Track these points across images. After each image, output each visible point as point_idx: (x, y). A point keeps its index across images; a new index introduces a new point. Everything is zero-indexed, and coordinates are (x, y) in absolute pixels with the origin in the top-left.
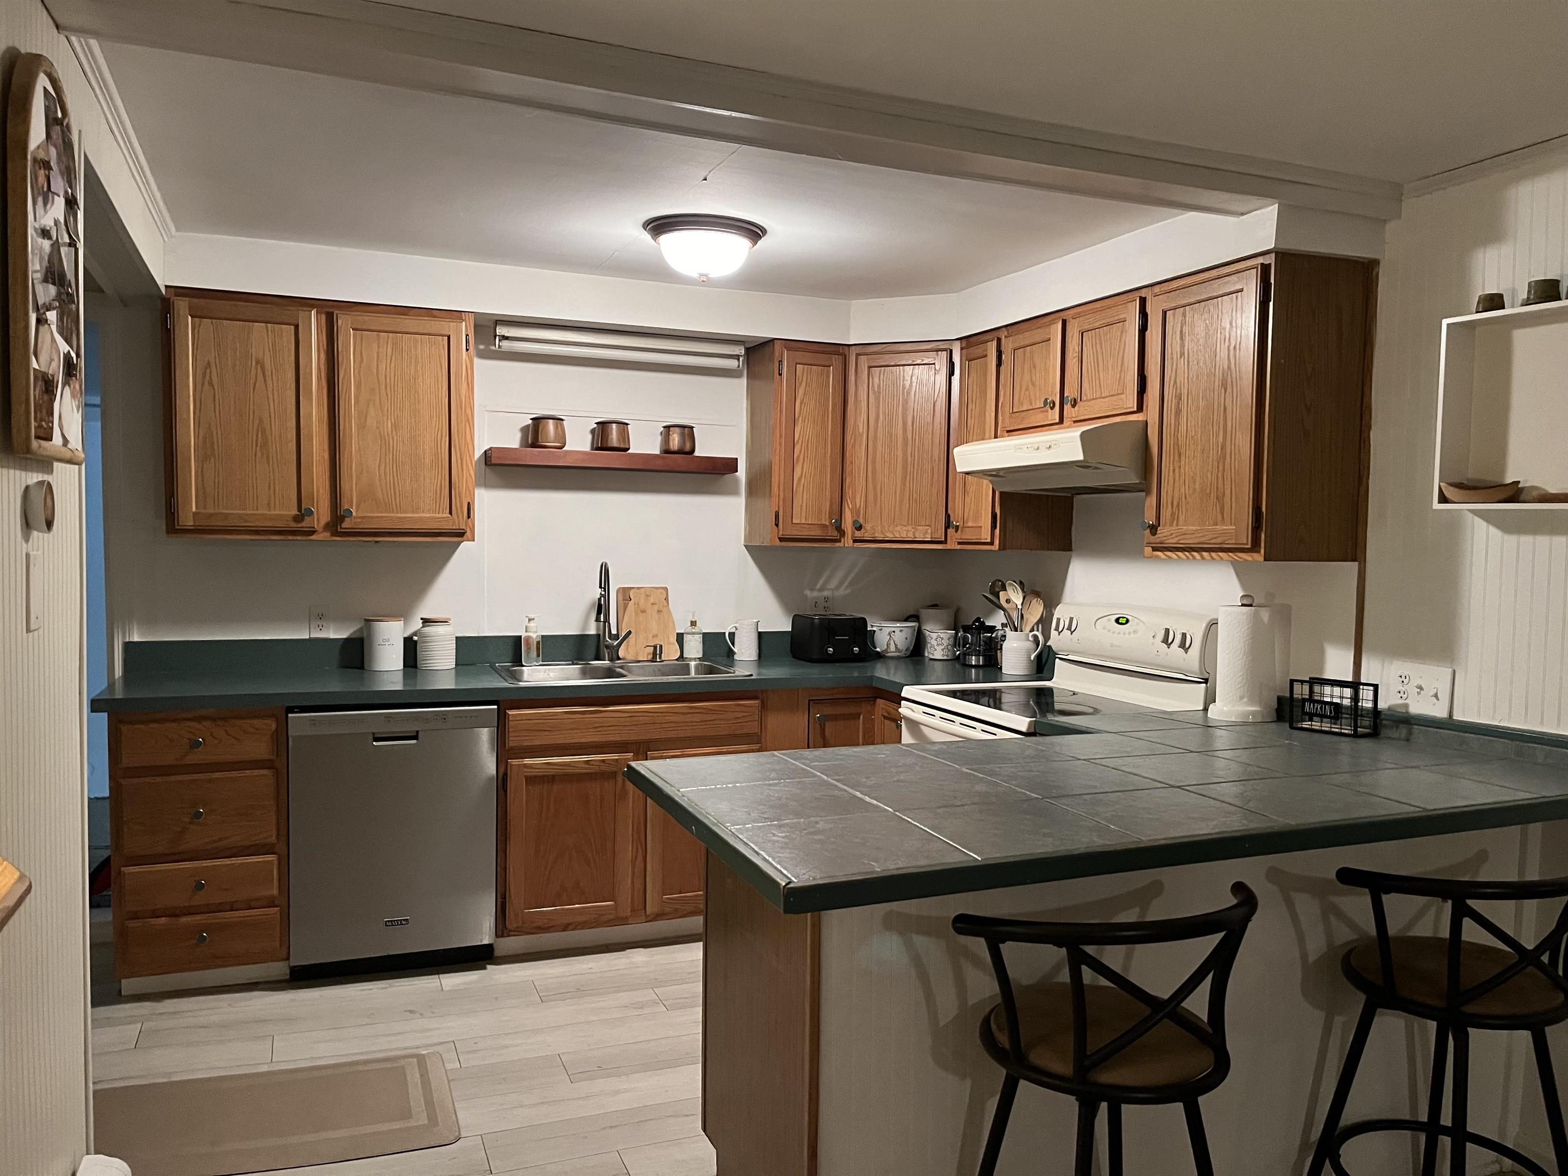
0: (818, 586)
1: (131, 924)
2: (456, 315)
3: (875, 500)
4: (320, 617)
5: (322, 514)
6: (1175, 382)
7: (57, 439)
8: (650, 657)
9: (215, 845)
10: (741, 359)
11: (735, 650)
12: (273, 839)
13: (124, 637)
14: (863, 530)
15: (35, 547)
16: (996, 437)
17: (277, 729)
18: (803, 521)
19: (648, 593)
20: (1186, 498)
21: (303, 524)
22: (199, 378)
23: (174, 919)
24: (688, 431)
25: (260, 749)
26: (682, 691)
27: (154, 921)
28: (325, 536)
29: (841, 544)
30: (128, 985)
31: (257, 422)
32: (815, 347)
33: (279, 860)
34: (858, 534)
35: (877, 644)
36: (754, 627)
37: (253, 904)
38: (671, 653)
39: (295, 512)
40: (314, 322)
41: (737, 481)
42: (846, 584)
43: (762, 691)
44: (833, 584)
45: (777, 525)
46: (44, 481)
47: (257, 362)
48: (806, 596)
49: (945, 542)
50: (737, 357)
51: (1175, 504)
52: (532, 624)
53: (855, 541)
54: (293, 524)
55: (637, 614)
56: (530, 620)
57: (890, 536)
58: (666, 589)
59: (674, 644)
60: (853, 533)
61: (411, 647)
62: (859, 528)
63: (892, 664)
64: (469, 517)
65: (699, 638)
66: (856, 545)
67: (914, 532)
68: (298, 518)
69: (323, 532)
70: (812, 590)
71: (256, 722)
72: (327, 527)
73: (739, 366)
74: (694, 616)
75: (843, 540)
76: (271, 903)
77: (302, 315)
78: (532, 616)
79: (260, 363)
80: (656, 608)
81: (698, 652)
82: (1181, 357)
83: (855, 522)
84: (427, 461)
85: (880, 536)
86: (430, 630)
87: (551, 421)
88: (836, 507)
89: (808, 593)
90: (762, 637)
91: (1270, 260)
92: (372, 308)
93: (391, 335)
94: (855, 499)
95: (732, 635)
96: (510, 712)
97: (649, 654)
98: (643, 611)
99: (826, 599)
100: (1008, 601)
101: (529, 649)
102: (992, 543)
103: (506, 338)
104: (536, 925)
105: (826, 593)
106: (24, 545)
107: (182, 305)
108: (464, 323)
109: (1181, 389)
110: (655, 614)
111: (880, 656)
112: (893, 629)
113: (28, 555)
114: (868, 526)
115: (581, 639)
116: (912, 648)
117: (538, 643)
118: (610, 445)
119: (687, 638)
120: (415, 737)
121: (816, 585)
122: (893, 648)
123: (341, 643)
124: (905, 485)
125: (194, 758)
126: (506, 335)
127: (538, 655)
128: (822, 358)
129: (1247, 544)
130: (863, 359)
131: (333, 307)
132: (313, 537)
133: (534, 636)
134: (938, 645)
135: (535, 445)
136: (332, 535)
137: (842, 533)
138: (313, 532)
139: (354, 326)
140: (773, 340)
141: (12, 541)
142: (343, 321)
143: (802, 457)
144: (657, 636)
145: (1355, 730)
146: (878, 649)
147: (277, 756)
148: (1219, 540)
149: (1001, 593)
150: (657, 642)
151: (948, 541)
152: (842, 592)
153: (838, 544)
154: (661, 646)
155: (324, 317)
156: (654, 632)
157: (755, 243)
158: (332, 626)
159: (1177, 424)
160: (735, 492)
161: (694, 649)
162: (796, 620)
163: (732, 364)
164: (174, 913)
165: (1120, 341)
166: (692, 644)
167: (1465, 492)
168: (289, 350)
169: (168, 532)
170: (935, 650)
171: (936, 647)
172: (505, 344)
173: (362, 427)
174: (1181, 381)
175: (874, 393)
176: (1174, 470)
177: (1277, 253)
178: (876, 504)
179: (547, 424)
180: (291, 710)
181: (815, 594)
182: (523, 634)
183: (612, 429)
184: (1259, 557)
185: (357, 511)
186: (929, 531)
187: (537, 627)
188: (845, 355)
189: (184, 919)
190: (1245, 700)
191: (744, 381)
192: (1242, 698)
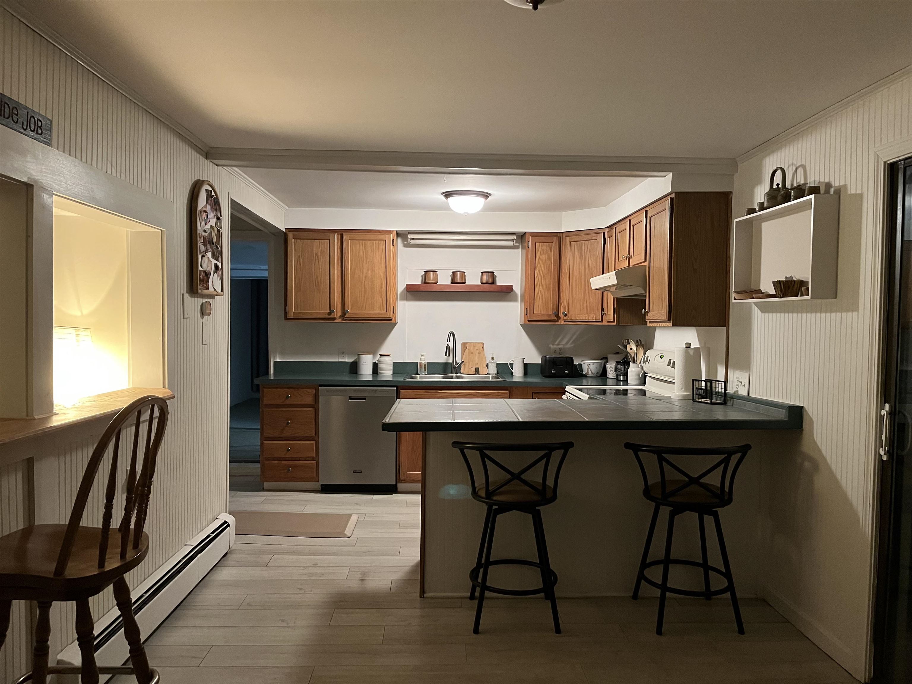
0: (556, 343)
1: (265, 462)
2: (389, 232)
3: (573, 304)
4: (343, 353)
5: (338, 312)
7: (211, 289)
8: (474, 373)
9: (294, 435)
10: (515, 241)
11: (513, 371)
12: (314, 435)
13: (274, 359)
14: (568, 317)
15: (206, 320)
16: (603, 273)
17: (316, 392)
18: (539, 313)
19: (474, 345)
20: (655, 299)
21: (331, 316)
22: (296, 262)
23: (280, 462)
24: (492, 275)
25: (310, 400)
26: (473, 385)
27: (273, 462)
28: (339, 320)
29: (559, 323)
30: (266, 485)
31: (315, 277)
32: (545, 234)
33: (316, 442)
34: (566, 318)
35: (584, 370)
36: (521, 361)
37: (307, 459)
38: (483, 371)
39: (328, 311)
40: (336, 238)
41: (516, 295)
42: (570, 343)
43: (510, 387)
44: (564, 342)
45: (527, 314)
46: (206, 302)
47: (316, 254)
48: (550, 348)
49: (602, 321)
50: (513, 240)
51: (653, 302)
52: (423, 357)
53: (565, 322)
54: (327, 316)
55: (469, 355)
56: (422, 355)
57: (578, 319)
58: (483, 344)
59: (485, 367)
60: (563, 318)
61: (375, 366)
62: (566, 315)
63: (590, 379)
64: (393, 313)
65: (495, 365)
66: (565, 323)
67: (588, 317)
68: (330, 314)
69: (339, 318)
70: (553, 345)
71: (308, 390)
72: (340, 317)
73: (514, 244)
74: (493, 355)
75: (559, 321)
76: (313, 460)
77: (331, 235)
78: (423, 354)
79: (317, 255)
80: (478, 352)
81: (494, 371)
82: (654, 237)
83: (563, 313)
84: (377, 291)
85: (574, 319)
86: (383, 359)
87: (432, 272)
88: (555, 306)
89: (551, 346)
90: (526, 366)
91: (673, 196)
92: (358, 231)
93: (364, 241)
94: (564, 302)
95: (512, 365)
96: (402, 391)
97: (474, 372)
98: (472, 353)
99: (560, 349)
100: (631, 349)
101: (421, 368)
102: (613, 322)
103: (413, 239)
104: (412, 479)
105: (560, 346)
106: (201, 320)
107: (290, 235)
108: (391, 235)
110: (477, 355)
111: (585, 376)
112: (589, 363)
113: (202, 323)
114: (569, 315)
115: (446, 365)
116: (601, 372)
117: (425, 365)
118: (456, 281)
119: (489, 365)
120: (365, 399)
121: (555, 341)
122: (590, 373)
123: (350, 364)
124: (585, 295)
125: (288, 402)
126: (413, 238)
127: (425, 370)
128: (549, 239)
129: (667, 319)
130: (568, 238)
131: (342, 232)
132: (335, 321)
133: (423, 362)
134: (611, 371)
135: (425, 283)
136: (342, 320)
137: (559, 318)
138: (335, 319)
139: (350, 239)
140: (525, 233)
141: (196, 319)
142: (346, 237)
143: (539, 283)
144: (478, 364)
145: (711, 401)
146: (584, 373)
147: (316, 403)
148: (661, 318)
149: (628, 346)
150: (477, 366)
151: (604, 321)
152: (568, 346)
153: (557, 323)
154: (478, 368)
155: (339, 236)
156: (477, 362)
157: (487, 199)
158: (347, 357)
159: (653, 267)
160: (515, 300)
161: (493, 370)
162: (544, 358)
163: (511, 243)
164: (280, 459)
166: (492, 367)
167: (739, 295)
168: (327, 249)
169: (285, 320)
170: (609, 373)
172: (412, 241)
173: (353, 277)
174: (654, 248)
175: (572, 254)
176: (653, 287)
177: (676, 193)
178: (573, 305)
179: (430, 274)
180: (321, 386)
181: (555, 346)
182: (419, 361)
183: (457, 274)
184: (670, 324)
185: (351, 310)
186: (595, 316)
187: (425, 359)
188: (560, 237)
189: (283, 462)
190: (683, 390)
191: (520, 250)
192: (682, 389)
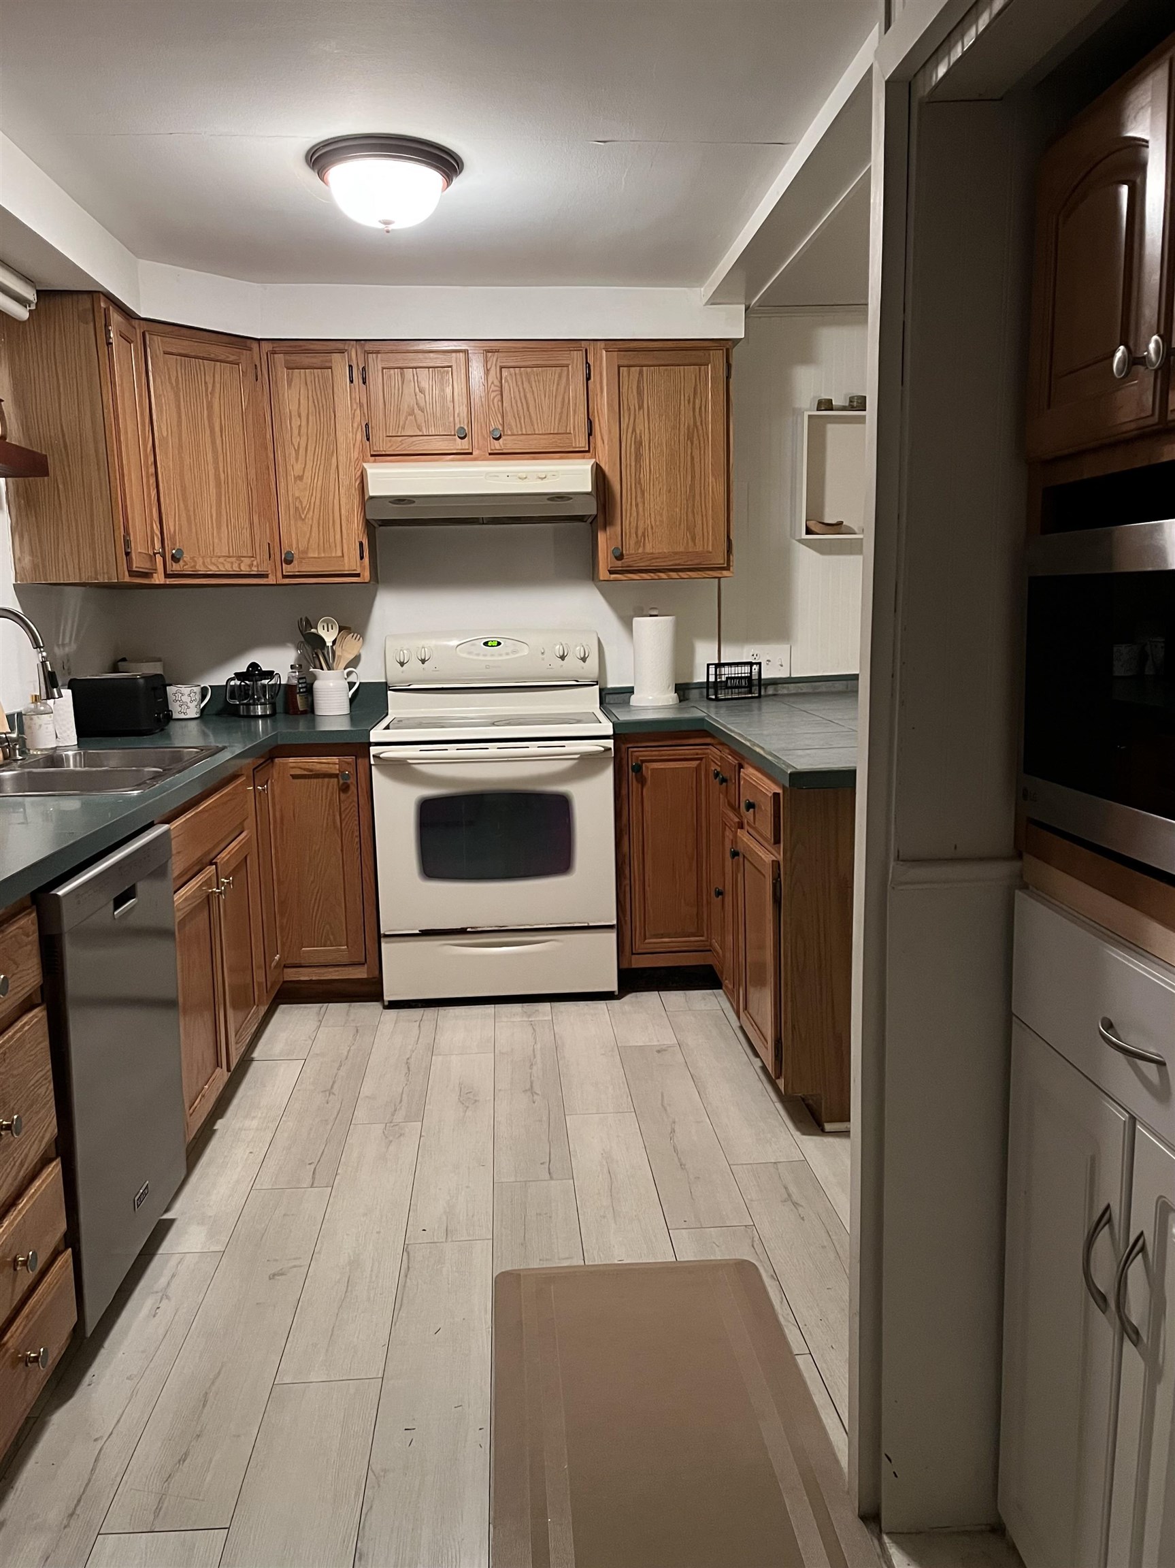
6: (634, 430)
14: (181, 562)
18: (141, 550)
20: (652, 528)
34: (176, 567)
45: (130, 554)
49: (268, 576)
51: (640, 533)
57: (212, 569)
60: (167, 566)
62: (177, 559)
67: (239, 564)
82: (639, 409)
83: (169, 552)
85: (201, 569)
102: (360, 574)
109: (641, 437)
114: (188, 557)
129: (724, 564)
134: (191, 701)
137: (155, 566)
148: (696, 561)
151: (271, 575)
159: (638, 466)
165: (558, 384)
170: (188, 708)
171: (189, 704)
174: (641, 430)
176: (637, 505)
186: (255, 563)
